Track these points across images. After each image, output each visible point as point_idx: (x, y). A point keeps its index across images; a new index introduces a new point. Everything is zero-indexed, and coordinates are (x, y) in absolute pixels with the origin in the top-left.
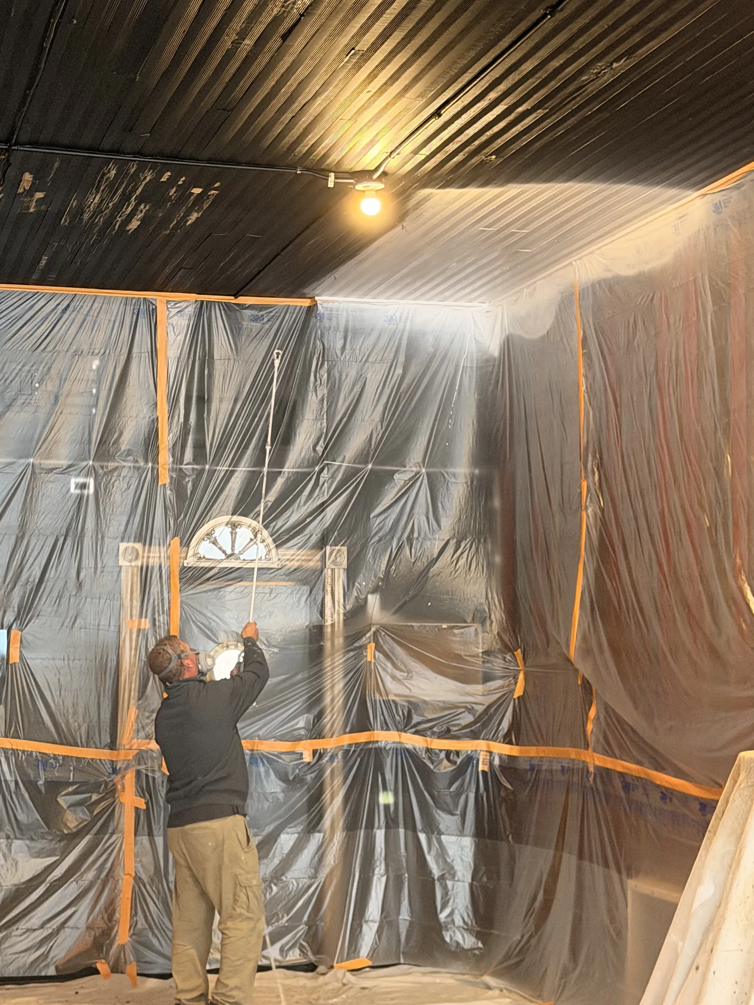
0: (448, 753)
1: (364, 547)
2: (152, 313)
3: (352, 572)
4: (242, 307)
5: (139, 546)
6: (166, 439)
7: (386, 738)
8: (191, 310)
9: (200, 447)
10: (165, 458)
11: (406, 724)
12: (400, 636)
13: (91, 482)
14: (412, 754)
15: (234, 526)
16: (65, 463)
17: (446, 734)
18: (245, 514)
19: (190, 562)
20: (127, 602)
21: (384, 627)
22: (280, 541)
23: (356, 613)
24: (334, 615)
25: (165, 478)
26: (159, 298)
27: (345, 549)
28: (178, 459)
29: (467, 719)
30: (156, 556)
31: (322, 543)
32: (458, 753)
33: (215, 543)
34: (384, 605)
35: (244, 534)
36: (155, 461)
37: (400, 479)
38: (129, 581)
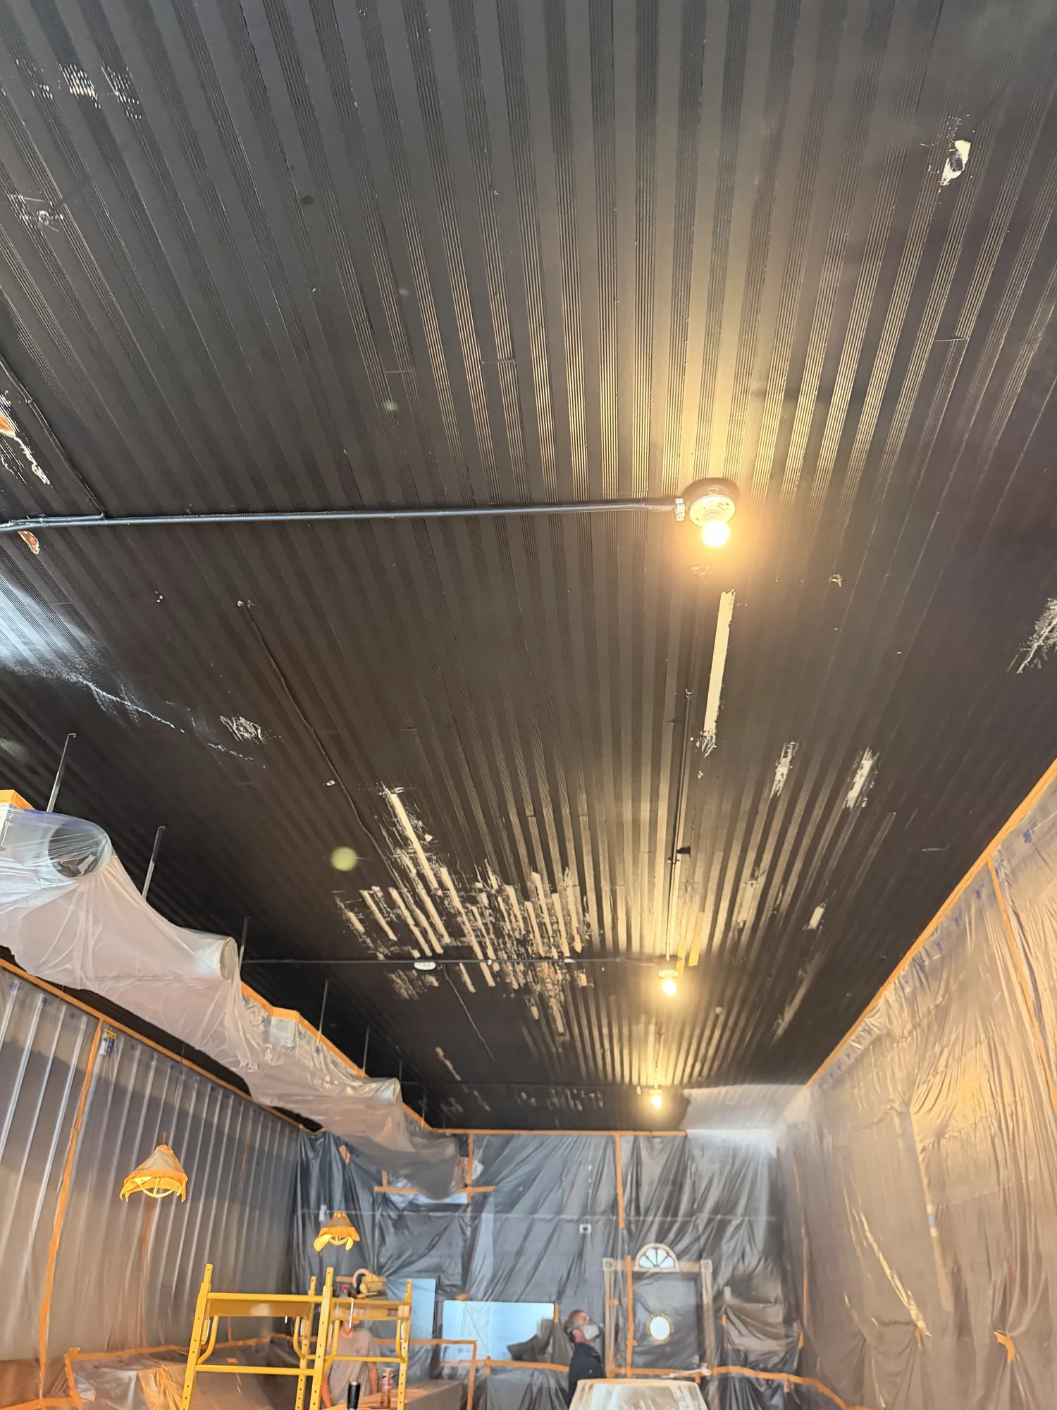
0: (767, 1381)
1: (720, 1261)
2: (614, 1142)
3: (715, 1274)
4: (654, 1137)
5: (611, 1260)
6: (622, 1203)
7: (735, 1371)
8: (632, 1139)
9: (638, 1208)
10: (622, 1214)
11: (745, 1363)
12: (739, 1313)
13: (589, 1227)
14: (748, 1380)
15: (656, 1249)
16: (575, 1217)
17: (765, 1370)
18: (661, 1242)
19: (636, 1269)
20: (607, 1289)
21: (731, 1307)
22: (679, 1256)
23: (718, 1296)
24: (707, 1299)
25: (622, 1225)
26: (616, 1134)
27: (710, 1262)
28: (628, 1215)
29: (775, 1360)
30: (619, 1266)
31: (700, 1257)
32: (773, 1381)
33: (647, 1258)
34: (733, 1292)
35: (662, 1253)
36: (617, 1215)
37: (734, 1223)
38: (608, 1280)
